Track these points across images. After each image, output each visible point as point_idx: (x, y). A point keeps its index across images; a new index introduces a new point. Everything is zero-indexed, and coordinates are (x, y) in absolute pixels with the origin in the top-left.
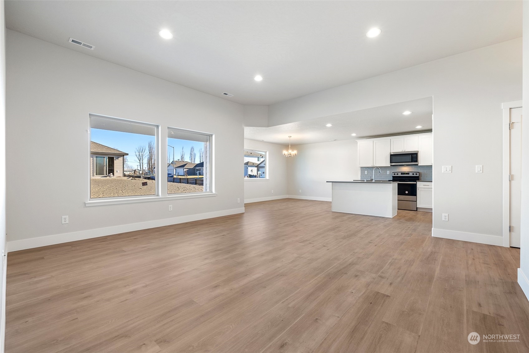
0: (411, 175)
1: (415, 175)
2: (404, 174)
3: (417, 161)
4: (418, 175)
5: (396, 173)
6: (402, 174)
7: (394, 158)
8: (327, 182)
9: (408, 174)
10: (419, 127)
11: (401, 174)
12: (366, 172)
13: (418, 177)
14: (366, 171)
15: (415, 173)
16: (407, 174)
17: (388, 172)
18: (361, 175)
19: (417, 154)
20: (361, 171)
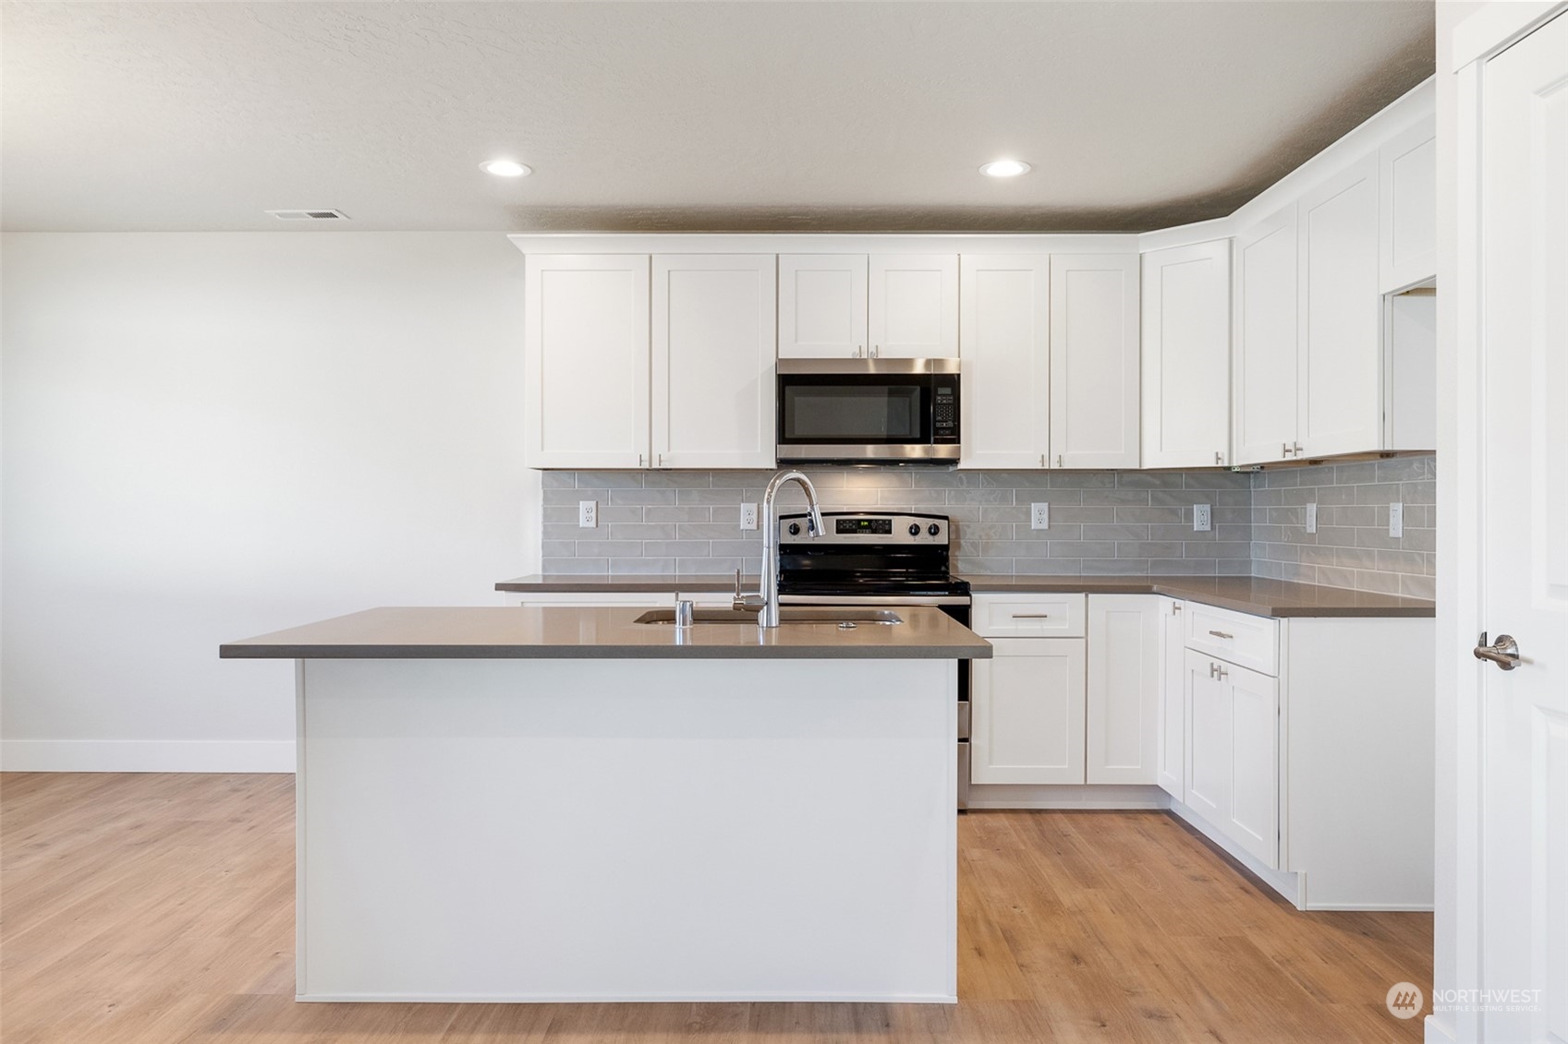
0: (900, 534)
1: (924, 539)
2: (856, 527)
3: (953, 436)
4: (941, 539)
5: (805, 524)
6: (841, 528)
7: (802, 401)
8: (228, 652)
9: (883, 528)
11: (839, 531)
12: (587, 513)
13: (946, 548)
14: (583, 505)
15: (924, 524)
16: (874, 531)
17: (748, 514)
18: (546, 533)
19: (953, 382)
20: (546, 500)
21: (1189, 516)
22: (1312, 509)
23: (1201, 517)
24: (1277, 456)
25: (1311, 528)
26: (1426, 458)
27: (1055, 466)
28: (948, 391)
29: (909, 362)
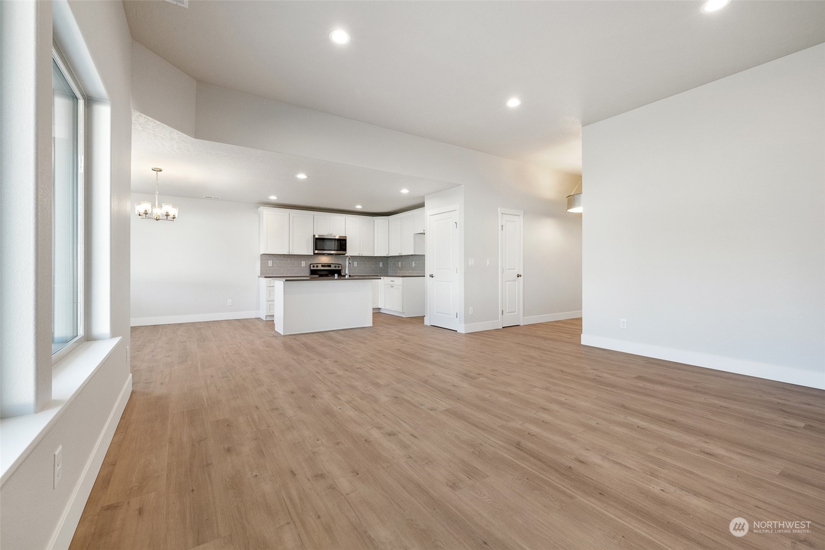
0: (332, 267)
1: (337, 268)
2: (325, 266)
3: (345, 250)
4: (340, 268)
5: (315, 265)
6: (322, 266)
7: (319, 243)
9: (330, 266)
10: (359, 207)
12: (270, 263)
13: (341, 270)
14: (270, 261)
15: (338, 266)
16: (328, 267)
17: (303, 264)
18: (261, 267)
19: (345, 240)
20: (261, 260)
21: (379, 264)
22: (400, 263)
23: (381, 265)
24: (398, 255)
25: (400, 266)
26: (423, 257)
27: (361, 255)
28: (344, 242)
29: (335, 236)
